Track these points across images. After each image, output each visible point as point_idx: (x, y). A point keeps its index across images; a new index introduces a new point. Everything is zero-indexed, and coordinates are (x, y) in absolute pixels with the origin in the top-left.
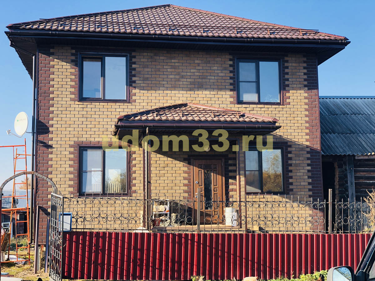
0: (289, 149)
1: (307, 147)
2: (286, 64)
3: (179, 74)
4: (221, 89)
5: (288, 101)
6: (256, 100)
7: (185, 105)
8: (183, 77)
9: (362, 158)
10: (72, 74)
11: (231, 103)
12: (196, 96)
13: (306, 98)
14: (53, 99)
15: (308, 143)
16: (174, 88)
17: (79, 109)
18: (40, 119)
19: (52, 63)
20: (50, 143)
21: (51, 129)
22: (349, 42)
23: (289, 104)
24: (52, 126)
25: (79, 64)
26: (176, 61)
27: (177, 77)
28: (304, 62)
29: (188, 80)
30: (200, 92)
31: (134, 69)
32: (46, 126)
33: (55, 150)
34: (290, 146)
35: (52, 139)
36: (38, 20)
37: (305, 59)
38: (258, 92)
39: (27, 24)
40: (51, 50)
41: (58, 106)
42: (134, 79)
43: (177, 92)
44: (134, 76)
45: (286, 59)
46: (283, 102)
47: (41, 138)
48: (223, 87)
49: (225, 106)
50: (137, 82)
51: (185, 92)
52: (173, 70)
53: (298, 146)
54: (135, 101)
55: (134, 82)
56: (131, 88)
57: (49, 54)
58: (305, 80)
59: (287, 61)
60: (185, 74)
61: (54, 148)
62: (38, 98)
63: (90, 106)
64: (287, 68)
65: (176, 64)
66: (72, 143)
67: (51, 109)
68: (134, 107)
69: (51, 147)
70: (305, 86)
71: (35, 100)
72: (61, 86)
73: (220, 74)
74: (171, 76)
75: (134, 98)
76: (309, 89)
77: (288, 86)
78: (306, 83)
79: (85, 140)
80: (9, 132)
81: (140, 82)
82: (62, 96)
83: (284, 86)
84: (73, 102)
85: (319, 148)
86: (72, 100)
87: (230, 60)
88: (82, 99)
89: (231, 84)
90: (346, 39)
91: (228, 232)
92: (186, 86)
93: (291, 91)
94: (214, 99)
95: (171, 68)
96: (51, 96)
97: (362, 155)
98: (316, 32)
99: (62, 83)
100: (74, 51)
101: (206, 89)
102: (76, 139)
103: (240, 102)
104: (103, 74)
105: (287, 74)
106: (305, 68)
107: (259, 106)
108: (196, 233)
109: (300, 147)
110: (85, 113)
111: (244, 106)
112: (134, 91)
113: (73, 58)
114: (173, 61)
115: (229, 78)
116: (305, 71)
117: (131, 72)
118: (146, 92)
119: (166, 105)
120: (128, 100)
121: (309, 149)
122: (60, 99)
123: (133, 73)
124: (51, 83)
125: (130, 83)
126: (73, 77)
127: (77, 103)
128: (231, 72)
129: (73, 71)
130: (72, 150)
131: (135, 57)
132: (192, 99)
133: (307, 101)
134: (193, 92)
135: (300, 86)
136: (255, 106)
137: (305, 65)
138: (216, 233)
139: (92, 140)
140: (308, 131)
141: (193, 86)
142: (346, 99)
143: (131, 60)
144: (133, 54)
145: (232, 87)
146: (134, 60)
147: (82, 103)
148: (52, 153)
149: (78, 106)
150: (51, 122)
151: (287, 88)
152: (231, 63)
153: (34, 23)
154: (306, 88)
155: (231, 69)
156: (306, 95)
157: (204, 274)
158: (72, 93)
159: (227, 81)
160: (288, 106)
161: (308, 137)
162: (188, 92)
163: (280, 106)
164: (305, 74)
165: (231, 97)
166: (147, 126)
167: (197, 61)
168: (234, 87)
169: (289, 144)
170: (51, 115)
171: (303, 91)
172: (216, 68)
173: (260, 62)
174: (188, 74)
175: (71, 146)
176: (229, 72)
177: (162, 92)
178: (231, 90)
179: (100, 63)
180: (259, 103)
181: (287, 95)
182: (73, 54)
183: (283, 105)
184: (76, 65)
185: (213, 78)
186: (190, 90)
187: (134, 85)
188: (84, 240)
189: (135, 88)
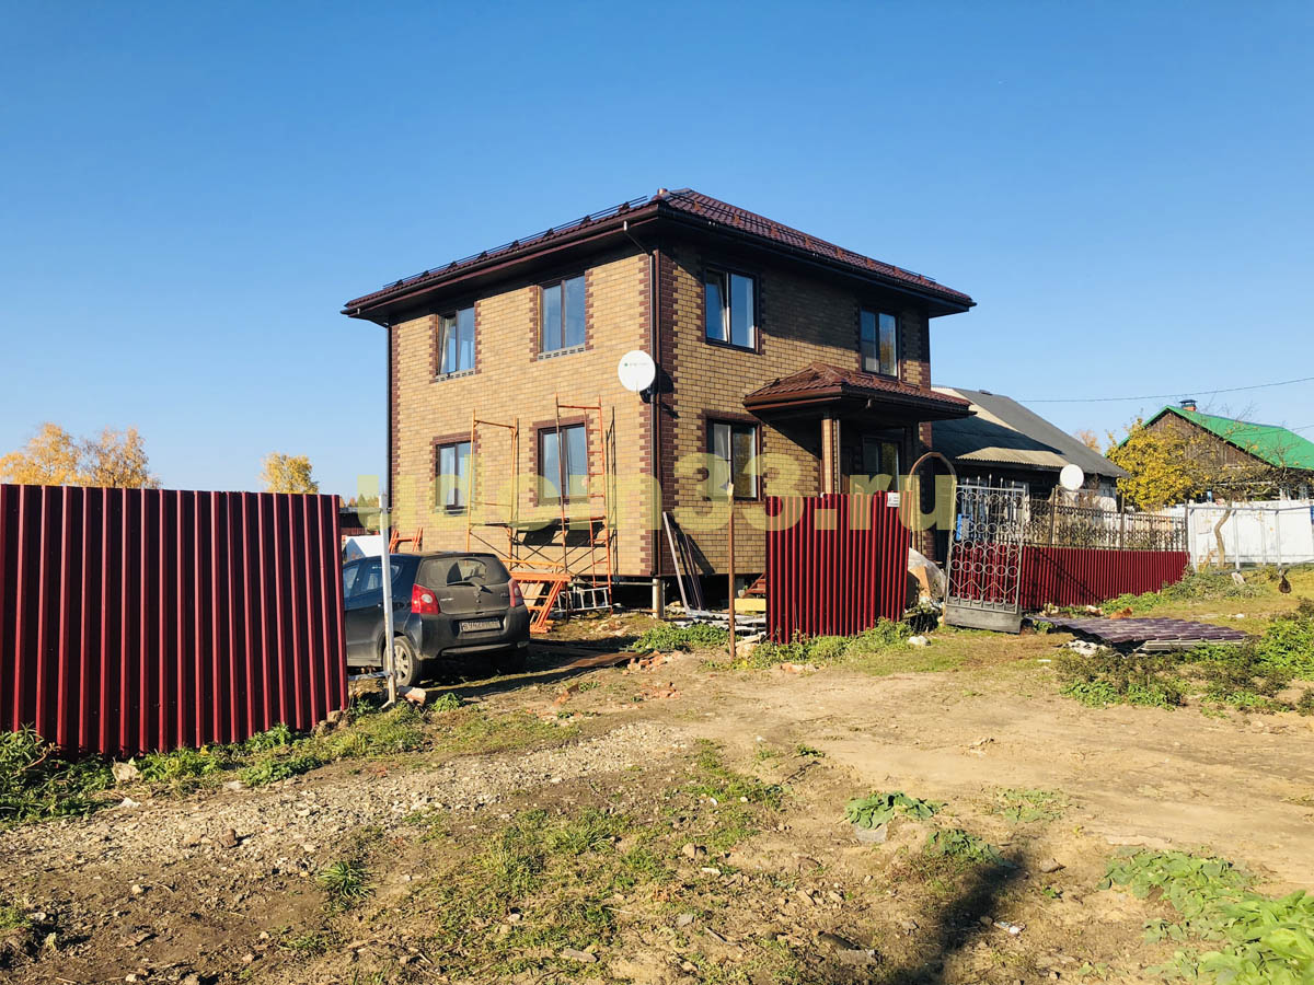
1: (921, 442)
2: (902, 322)
4: (847, 348)
5: (905, 375)
6: (876, 368)
8: (811, 322)
10: (697, 295)
12: (825, 354)
13: (920, 373)
14: (676, 334)
15: (922, 438)
16: (803, 338)
17: (706, 356)
18: (663, 367)
19: (675, 272)
20: (675, 408)
21: (675, 385)
23: (906, 379)
24: (677, 380)
25: (702, 280)
26: (805, 296)
27: (806, 321)
28: (919, 322)
29: (816, 328)
30: (828, 349)
31: (763, 301)
32: (670, 379)
33: (680, 420)
35: (676, 402)
37: (919, 318)
38: (878, 357)
40: (675, 250)
41: (683, 347)
42: (762, 316)
43: (806, 345)
44: (763, 311)
45: (902, 313)
47: (664, 398)
48: (849, 345)
50: (766, 321)
52: (803, 310)
54: (764, 352)
55: (763, 321)
56: (759, 330)
57: (673, 257)
58: (919, 348)
59: (903, 318)
60: (814, 318)
61: (679, 417)
62: (660, 328)
63: (717, 353)
64: (903, 327)
65: (805, 301)
66: (700, 412)
67: (675, 351)
68: (763, 362)
69: (675, 415)
70: (919, 357)
72: (685, 314)
73: (846, 325)
74: (800, 320)
75: (764, 347)
76: (921, 361)
77: (904, 353)
78: (921, 350)
79: (713, 408)
81: (771, 323)
82: (686, 331)
83: (901, 354)
84: (698, 344)
85: (930, 446)
86: (699, 339)
87: (855, 305)
88: (710, 341)
89: (856, 342)
90: (969, 298)
92: (814, 337)
93: (907, 362)
94: (841, 362)
95: (800, 307)
96: (675, 329)
99: (687, 309)
100: (699, 259)
101: (833, 345)
102: (703, 406)
103: (863, 369)
105: (903, 335)
106: (919, 330)
110: (713, 363)
112: (765, 336)
113: (699, 268)
114: (802, 295)
115: (853, 332)
116: (919, 335)
118: (776, 339)
120: (758, 351)
121: (922, 447)
122: (686, 336)
123: (762, 305)
124: (675, 306)
125: (758, 323)
126: (699, 301)
127: (704, 345)
128: (854, 323)
129: (698, 290)
130: (700, 422)
131: (762, 281)
132: (820, 359)
133: (920, 377)
134: (821, 348)
135: (915, 355)
137: (919, 326)
139: (721, 408)
141: (821, 338)
143: (759, 284)
144: (761, 276)
145: (856, 346)
146: (762, 285)
147: (709, 347)
148: (676, 425)
149: (704, 349)
150: (675, 374)
151: (904, 357)
152: (855, 309)
154: (919, 359)
155: (855, 319)
156: (920, 369)
158: (698, 328)
159: (851, 336)
161: (922, 429)
162: (817, 347)
164: (919, 339)
165: (856, 361)
167: (825, 301)
168: (858, 347)
170: (675, 362)
171: (917, 364)
172: (843, 315)
173: (880, 314)
174: (817, 319)
175: (699, 417)
176: (852, 323)
177: (791, 342)
178: (855, 351)
180: (880, 374)
181: (904, 366)
182: (698, 263)
185: (840, 330)
186: (819, 344)
187: (762, 325)
189: (765, 331)
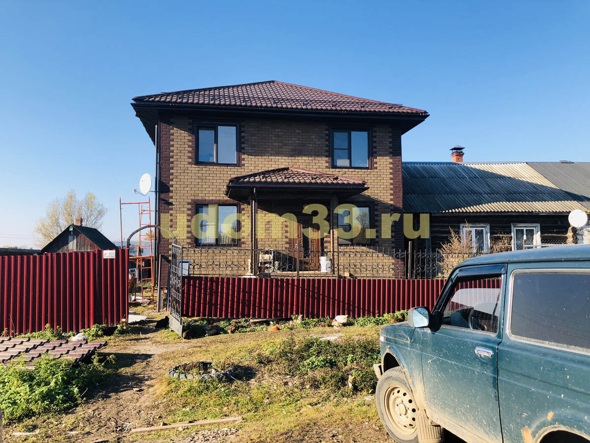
0: (376, 207)
1: (391, 205)
2: (374, 134)
3: (281, 142)
4: (318, 156)
5: (375, 165)
6: (348, 165)
7: (287, 169)
8: (285, 145)
9: (437, 215)
10: (189, 141)
11: (327, 167)
12: (297, 161)
13: (391, 163)
14: (172, 163)
15: (392, 202)
16: (278, 154)
17: (195, 172)
18: (161, 180)
19: (171, 131)
20: (170, 200)
21: (171, 189)
22: (429, 115)
23: (376, 168)
24: (172, 186)
25: (195, 132)
26: (279, 130)
27: (280, 144)
28: (390, 132)
29: (290, 147)
30: (300, 158)
31: (243, 137)
32: (167, 186)
34: (377, 205)
35: (172, 197)
36: (160, 93)
37: (391, 130)
38: (350, 158)
39: (151, 97)
40: (171, 120)
41: (177, 168)
42: (243, 146)
43: (280, 158)
44: (243, 143)
45: (374, 129)
46: (371, 167)
47: (163, 196)
48: (320, 154)
49: (321, 170)
50: (246, 148)
51: (287, 158)
52: (277, 138)
53: (383, 205)
54: (244, 165)
55: (243, 148)
56: (240, 153)
57: (169, 124)
58: (390, 148)
59: (375, 131)
60: (287, 142)
61: (174, 205)
62: (160, 161)
63: (205, 169)
64: (375, 137)
65: (280, 133)
66: (190, 201)
67: (171, 171)
68: (243, 170)
69: (171, 204)
70: (390, 153)
71: (157, 163)
72: (179, 151)
73: (318, 143)
74: (275, 144)
75: (243, 162)
76: (393, 156)
77: (375, 152)
78: (391, 150)
79: (201, 198)
80: (135, 191)
81: (249, 148)
82: (180, 160)
83: (372, 153)
84: (190, 166)
85: (401, 207)
86: (189, 163)
87: (327, 130)
88: (197, 162)
89: (327, 151)
90: (426, 112)
91: (323, 278)
92: (288, 153)
93: (378, 158)
94: (312, 164)
95: (275, 137)
96: (171, 160)
97: (438, 213)
98: (401, 107)
99: (181, 149)
100: (191, 121)
101: (305, 155)
102: (193, 198)
103: (334, 166)
104: (216, 141)
105: (375, 142)
106: (390, 137)
107: (350, 170)
108: (296, 278)
109: (385, 205)
110: (200, 175)
111: (337, 170)
112: (243, 156)
113: (190, 127)
114: (277, 130)
115: (325, 146)
116: (391, 140)
117: (240, 140)
118: (254, 157)
119: (270, 169)
120: (239, 164)
121: (392, 208)
122: (179, 163)
123: (242, 140)
124: (171, 148)
125: (240, 149)
126: (190, 144)
127: (193, 166)
128: (327, 140)
129: (190, 138)
130: (190, 206)
131: (244, 126)
132: (293, 164)
133: (391, 166)
134: (293, 158)
135: (386, 153)
136: (347, 170)
137: (390, 135)
138: (313, 278)
139: (206, 198)
140: (392, 192)
141: (294, 153)
142: (425, 165)
143: (240, 129)
144: (242, 124)
145: (327, 154)
146: (243, 129)
147: (198, 166)
148: (172, 209)
149: (195, 168)
150: (171, 183)
151: (375, 155)
152: (327, 132)
153: (156, 96)
154: (391, 155)
155: (327, 138)
156: (391, 161)
157: (302, 313)
158: (189, 157)
159: (323, 148)
160: (375, 170)
161: (392, 197)
162: (290, 158)
163: (369, 171)
164: (390, 142)
165: (327, 162)
166: (255, 187)
167: (297, 131)
168: (329, 154)
169: (376, 203)
170: (171, 177)
171: (388, 158)
172: (314, 137)
173: (352, 132)
174: (290, 142)
175: (189, 204)
176: (325, 140)
177: (267, 157)
178: (327, 156)
179: (214, 131)
180: (351, 167)
181: (375, 160)
182: (190, 124)
183: (371, 169)
184: (193, 133)
185: (311, 145)
186: (292, 156)
187: (243, 151)
188: (200, 284)
189: (244, 154)
